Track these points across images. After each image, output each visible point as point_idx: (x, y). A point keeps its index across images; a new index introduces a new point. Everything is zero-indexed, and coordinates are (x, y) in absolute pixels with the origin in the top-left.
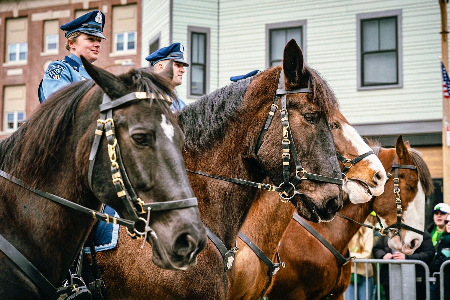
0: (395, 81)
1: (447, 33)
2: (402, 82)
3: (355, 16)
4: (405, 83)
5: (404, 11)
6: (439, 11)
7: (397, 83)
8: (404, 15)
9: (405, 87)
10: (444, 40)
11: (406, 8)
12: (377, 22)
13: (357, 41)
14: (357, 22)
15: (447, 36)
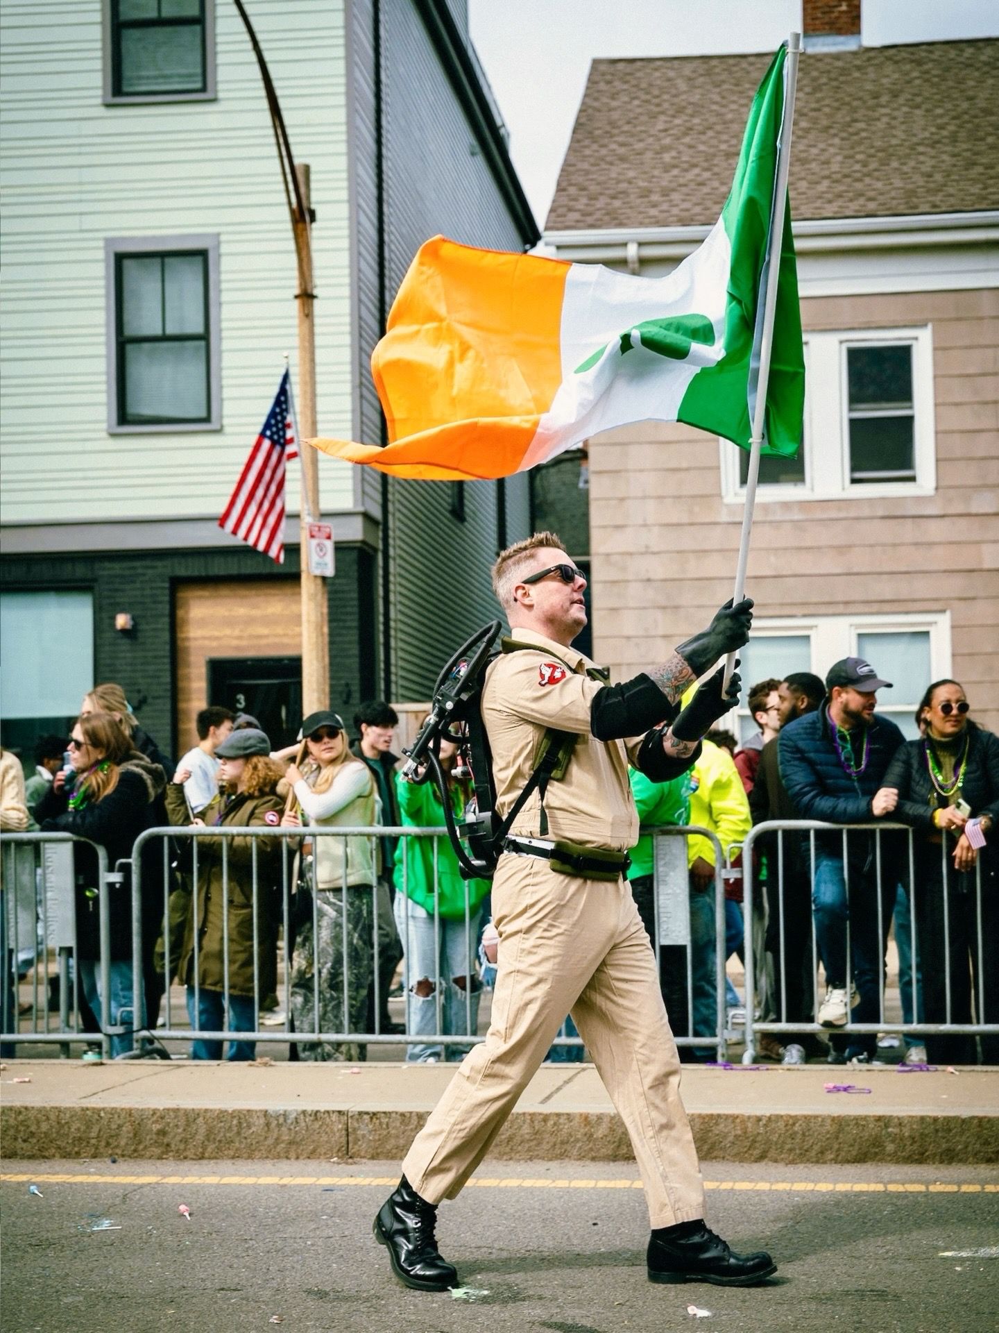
0: (203, 414)
1: (312, 297)
2: (221, 417)
3: (101, 244)
4: (226, 421)
5: (223, 238)
6: (292, 245)
7: (207, 420)
8: (224, 249)
9: (227, 430)
10: (308, 315)
11: (228, 233)
12: (158, 261)
13: (107, 309)
14: (106, 260)
15: (312, 305)
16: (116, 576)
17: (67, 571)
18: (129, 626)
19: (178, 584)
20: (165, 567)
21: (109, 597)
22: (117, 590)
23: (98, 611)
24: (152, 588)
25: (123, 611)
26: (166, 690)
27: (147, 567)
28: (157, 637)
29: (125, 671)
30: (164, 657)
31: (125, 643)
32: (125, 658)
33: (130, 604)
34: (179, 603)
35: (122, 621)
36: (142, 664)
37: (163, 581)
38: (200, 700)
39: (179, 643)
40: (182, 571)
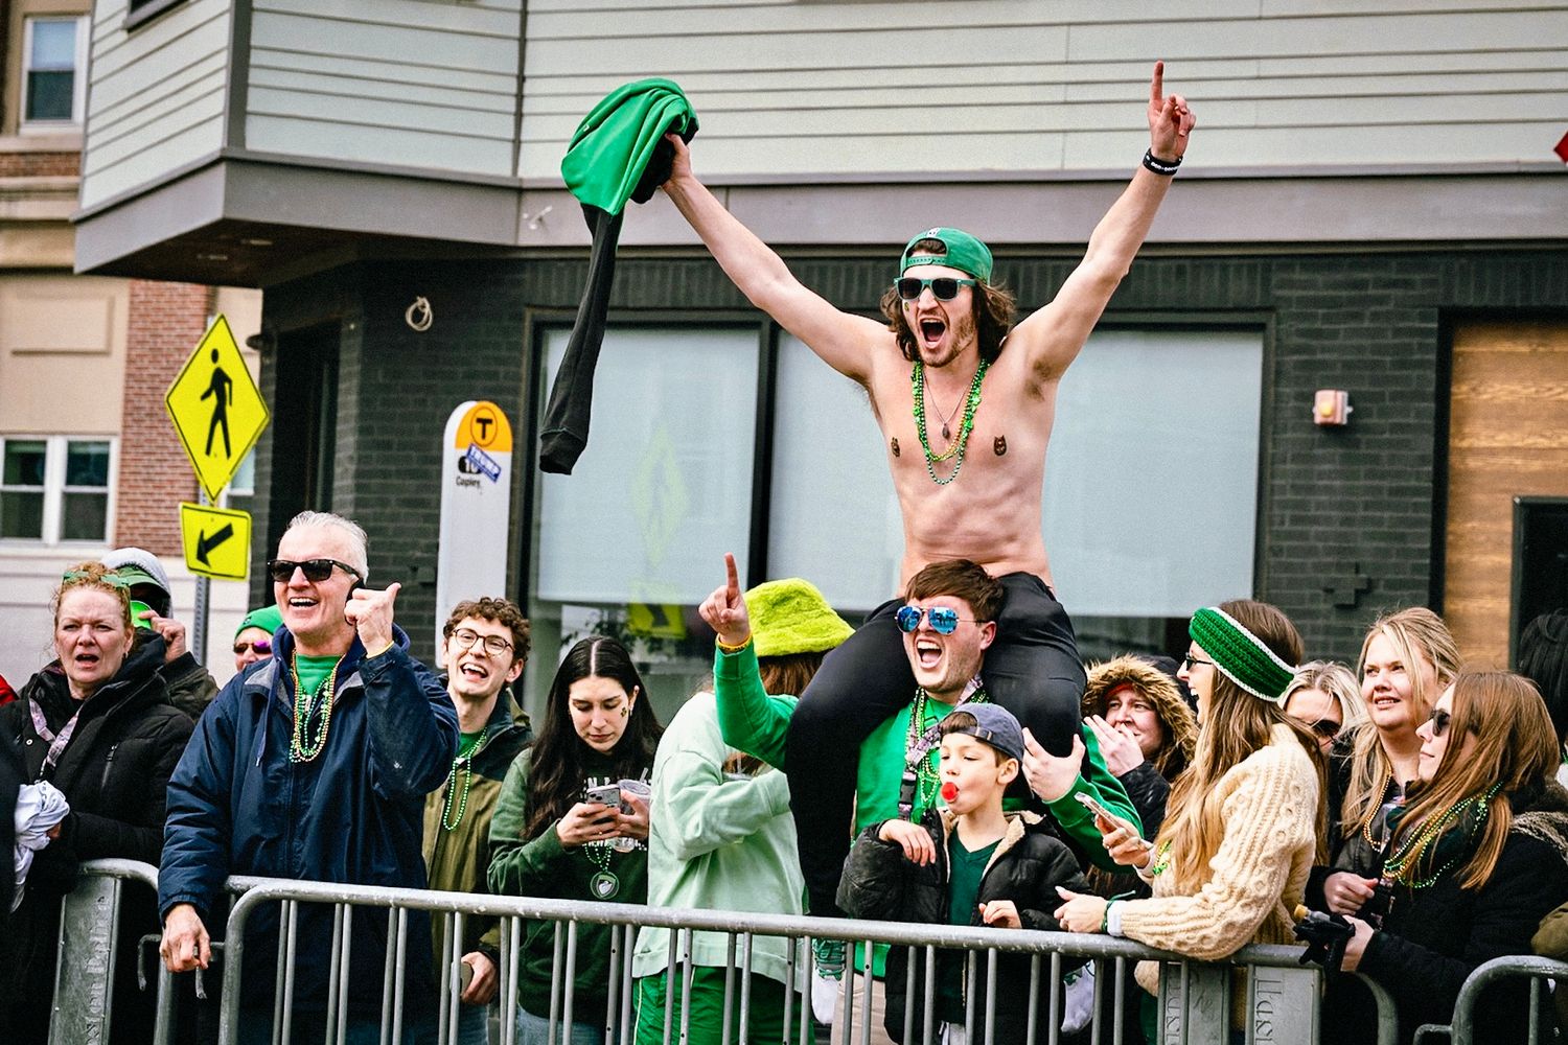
16: (1317, 302)
17: (1207, 289)
18: (1340, 418)
19: (1456, 323)
20: (1433, 283)
21: (1298, 350)
22: (1318, 334)
23: (1272, 377)
24: (1398, 332)
25: (1332, 383)
26: (1416, 569)
27: (1394, 284)
28: (1405, 444)
29: (1328, 520)
30: (1417, 492)
31: (1330, 459)
32: (1328, 490)
33: (1347, 365)
34: (1458, 367)
35: (1330, 405)
36: (1367, 506)
37: (1424, 318)
38: (1493, 593)
39: (1454, 460)
40: (1468, 297)
